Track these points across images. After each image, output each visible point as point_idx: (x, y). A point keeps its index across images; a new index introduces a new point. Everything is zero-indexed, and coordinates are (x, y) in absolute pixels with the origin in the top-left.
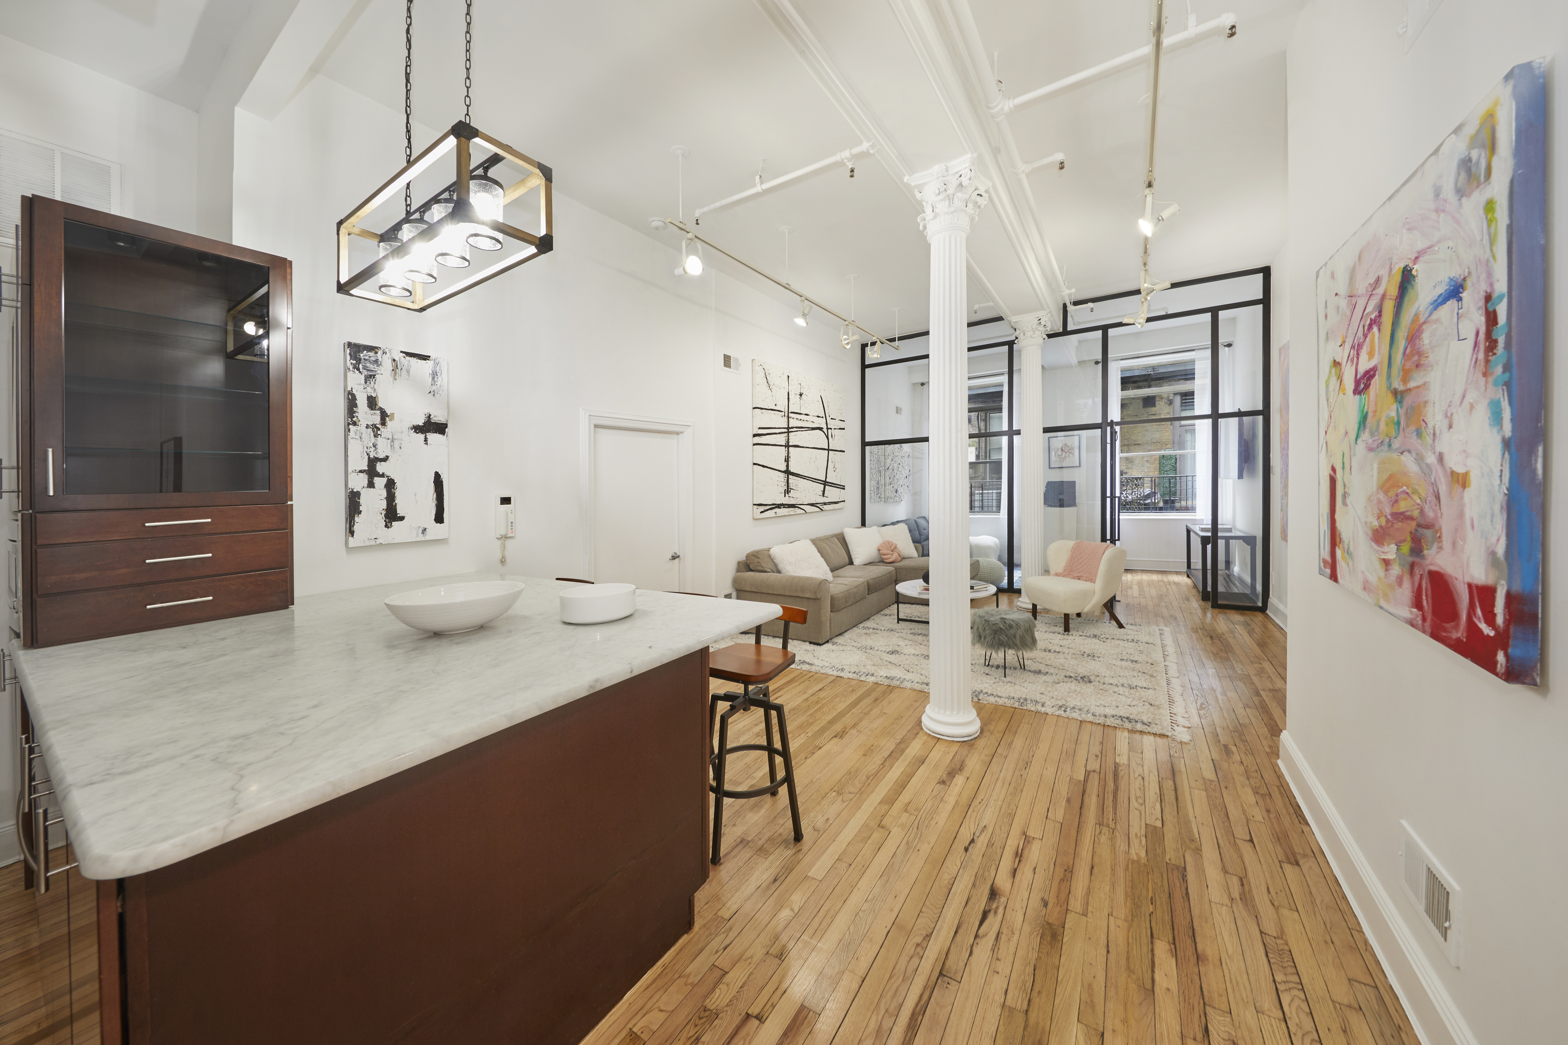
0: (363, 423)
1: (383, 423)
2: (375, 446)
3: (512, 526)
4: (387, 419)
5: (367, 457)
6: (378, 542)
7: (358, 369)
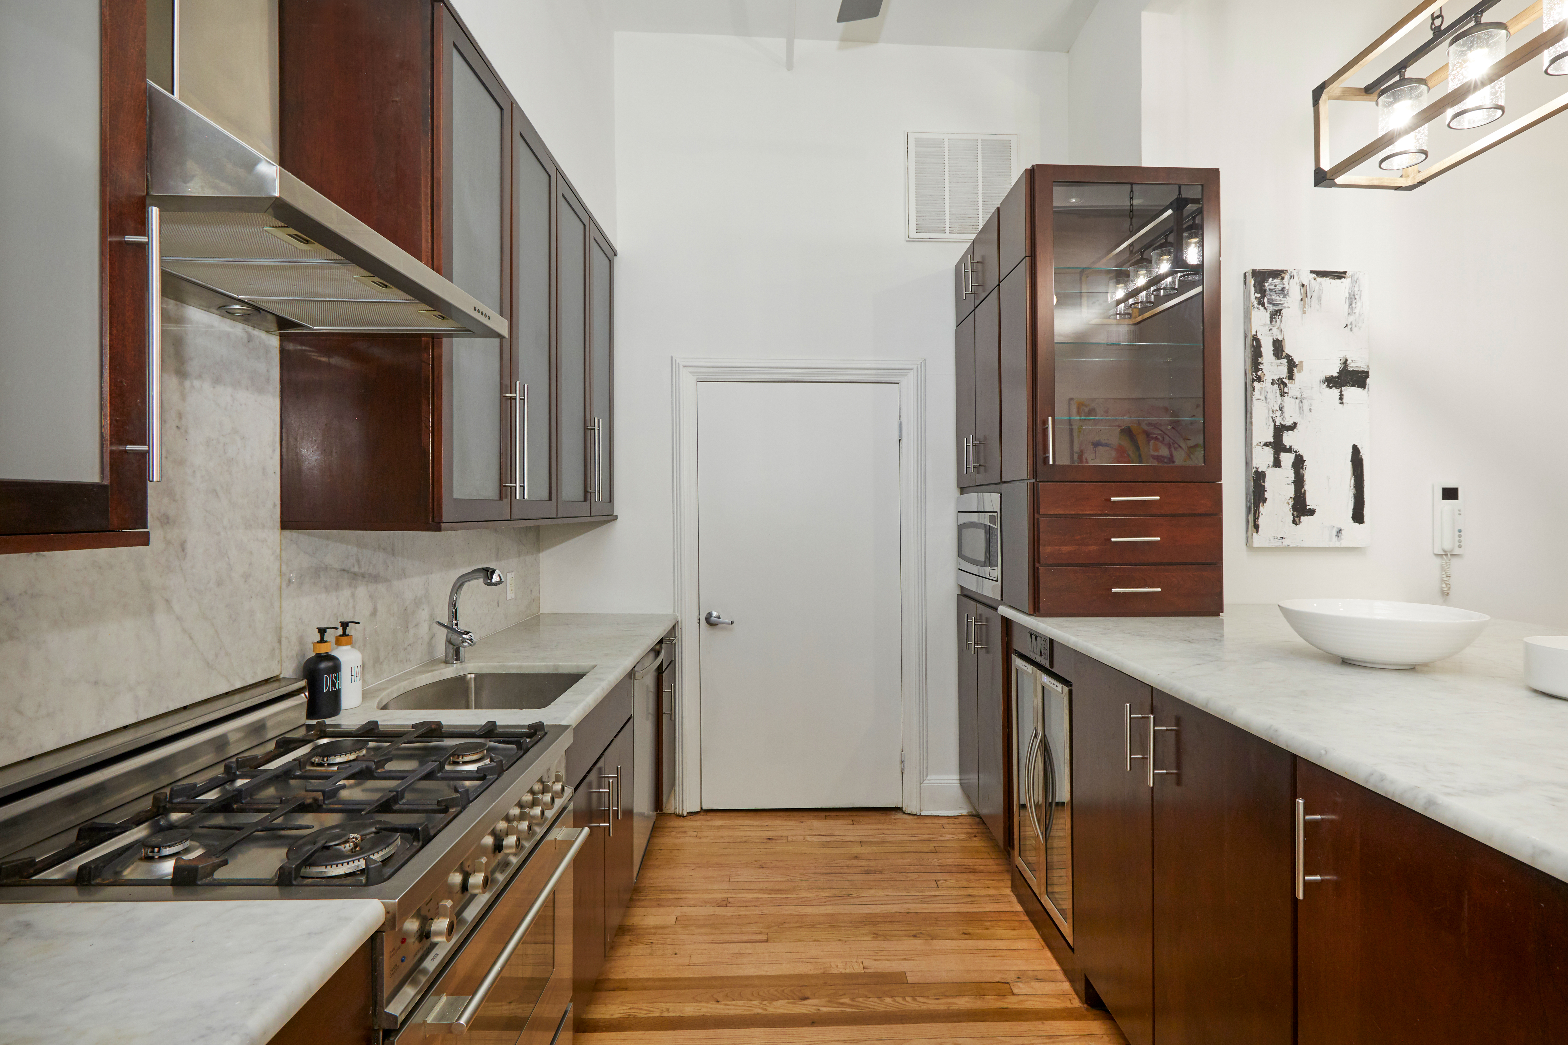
0: (1268, 377)
1: (1291, 377)
2: (1281, 409)
3: (1460, 536)
4: (1295, 369)
5: (1272, 424)
6: (1286, 542)
7: (1263, 305)
